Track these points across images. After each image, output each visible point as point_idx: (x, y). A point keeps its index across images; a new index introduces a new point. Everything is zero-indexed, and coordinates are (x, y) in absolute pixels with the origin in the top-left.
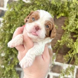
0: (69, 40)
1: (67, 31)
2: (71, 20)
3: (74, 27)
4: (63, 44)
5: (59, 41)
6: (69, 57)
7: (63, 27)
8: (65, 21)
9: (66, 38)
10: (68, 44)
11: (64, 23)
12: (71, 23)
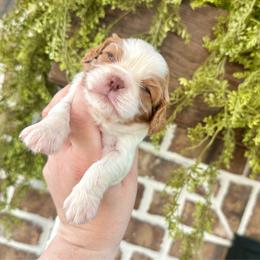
0: (218, 82)
1: (218, 52)
2: (236, 21)
3: (241, 44)
8: (217, 22)
9: (207, 76)
10: (211, 95)
11: (214, 29)
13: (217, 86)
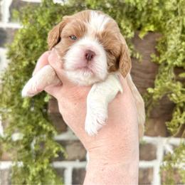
0: (174, 85)
1: (166, 64)
2: (172, 39)
3: (181, 55)
4: (161, 97)
5: (150, 90)
6: (179, 124)
7: (153, 56)
8: (157, 42)
9: (165, 82)
10: (173, 95)
11: (156, 47)
12: (172, 47)
13: (175, 88)
